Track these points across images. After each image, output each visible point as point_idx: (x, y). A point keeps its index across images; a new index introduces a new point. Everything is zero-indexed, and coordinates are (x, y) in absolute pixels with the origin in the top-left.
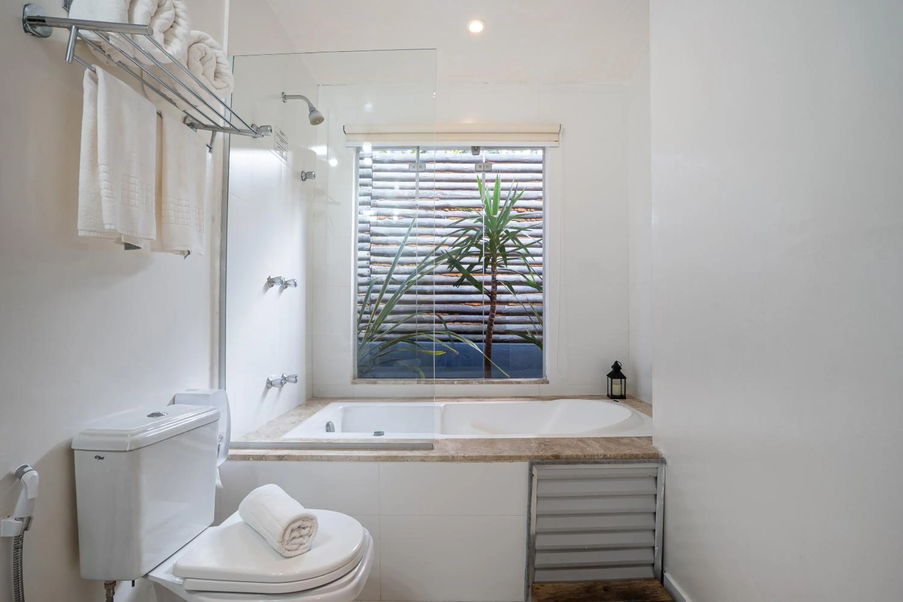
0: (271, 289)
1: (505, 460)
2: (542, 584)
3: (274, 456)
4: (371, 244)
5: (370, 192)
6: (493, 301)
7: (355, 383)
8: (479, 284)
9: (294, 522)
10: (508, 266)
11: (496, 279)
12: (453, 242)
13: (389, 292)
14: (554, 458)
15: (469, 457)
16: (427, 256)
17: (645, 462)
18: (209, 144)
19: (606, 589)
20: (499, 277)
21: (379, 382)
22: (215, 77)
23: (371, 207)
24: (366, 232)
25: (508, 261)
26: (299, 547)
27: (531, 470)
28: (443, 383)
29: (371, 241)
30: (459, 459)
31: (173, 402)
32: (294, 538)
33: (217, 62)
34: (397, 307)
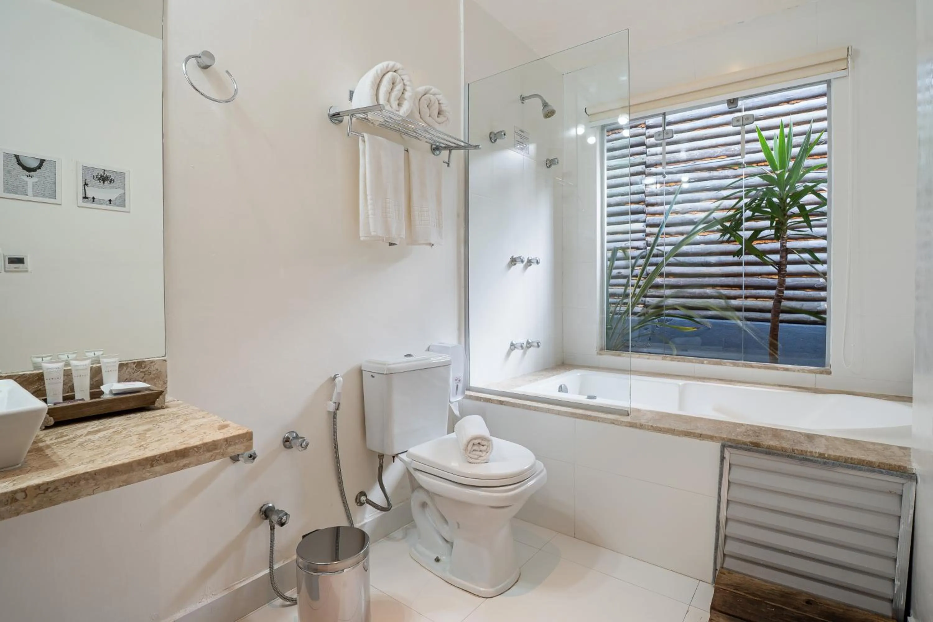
0: (513, 268)
1: (694, 436)
2: (730, 571)
3: (497, 400)
4: (647, 214)
5: (644, 160)
6: (782, 273)
7: (600, 354)
8: (761, 254)
9: (476, 438)
10: (813, 229)
11: (785, 246)
12: (733, 205)
13: (652, 265)
14: (753, 445)
15: (657, 427)
16: (697, 224)
17: (882, 473)
18: (447, 161)
19: (808, 602)
20: (790, 244)
21: (624, 355)
22: (439, 113)
23: (646, 176)
24: (642, 203)
25: (812, 223)
26: (478, 458)
27: (722, 452)
28: (691, 362)
29: (647, 211)
30: (646, 427)
31: (428, 350)
32: (475, 450)
33: (439, 104)
34: (659, 280)
